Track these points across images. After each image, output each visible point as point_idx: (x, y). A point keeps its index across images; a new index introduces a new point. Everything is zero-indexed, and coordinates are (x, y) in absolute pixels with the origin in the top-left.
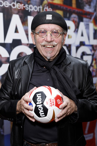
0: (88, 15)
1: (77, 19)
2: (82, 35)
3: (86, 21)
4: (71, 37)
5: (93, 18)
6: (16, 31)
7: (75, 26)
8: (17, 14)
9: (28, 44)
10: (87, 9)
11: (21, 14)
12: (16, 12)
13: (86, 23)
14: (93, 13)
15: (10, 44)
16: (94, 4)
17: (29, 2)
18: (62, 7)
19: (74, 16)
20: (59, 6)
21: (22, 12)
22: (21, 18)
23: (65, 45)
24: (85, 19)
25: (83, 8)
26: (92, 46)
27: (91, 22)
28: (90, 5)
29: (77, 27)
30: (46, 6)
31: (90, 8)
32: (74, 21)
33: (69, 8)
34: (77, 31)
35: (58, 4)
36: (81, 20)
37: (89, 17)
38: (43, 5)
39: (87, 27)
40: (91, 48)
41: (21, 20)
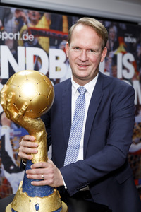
4: (60, 70)
17: (2, 29)
18: (48, 33)
19: (64, 43)
20: (44, 32)
23: (52, 80)
32: (64, 50)
33: (58, 34)
35: (42, 29)
38: (21, 31)
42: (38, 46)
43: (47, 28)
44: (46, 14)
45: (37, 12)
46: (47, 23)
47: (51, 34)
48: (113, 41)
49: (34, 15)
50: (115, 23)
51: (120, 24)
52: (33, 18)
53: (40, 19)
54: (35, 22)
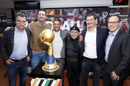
5: (74, 18)
24: (67, 19)
42: (50, 20)
43: (54, 14)
44: (53, 10)
45: (49, 10)
46: (53, 13)
47: (55, 16)
48: (84, 16)
49: (49, 11)
50: (86, 9)
51: (89, 9)
52: (48, 12)
53: (51, 12)
54: (49, 13)
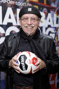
0: (54, 9)
1: (46, 12)
2: (49, 21)
3: (52, 13)
4: (43, 22)
6: (10, 17)
7: (46, 15)
8: (11, 7)
9: (16, 26)
10: (53, 5)
11: (13, 7)
12: (10, 6)
13: (52, 14)
14: (56, 8)
15: (6, 25)
16: (57, 2)
18: (38, 4)
19: (45, 9)
20: (36, 3)
21: (13, 6)
22: (13, 9)
23: (39, 27)
25: (51, 5)
26: (55, 28)
27: (55, 13)
28: (54, 3)
29: (47, 16)
30: (28, 3)
31: (55, 5)
32: (45, 12)
33: (42, 5)
34: (46, 19)
36: (49, 12)
37: (54, 10)
38: (26, 2)
39: (53, 16)
40: (55, 29)
41: (13, 11)
